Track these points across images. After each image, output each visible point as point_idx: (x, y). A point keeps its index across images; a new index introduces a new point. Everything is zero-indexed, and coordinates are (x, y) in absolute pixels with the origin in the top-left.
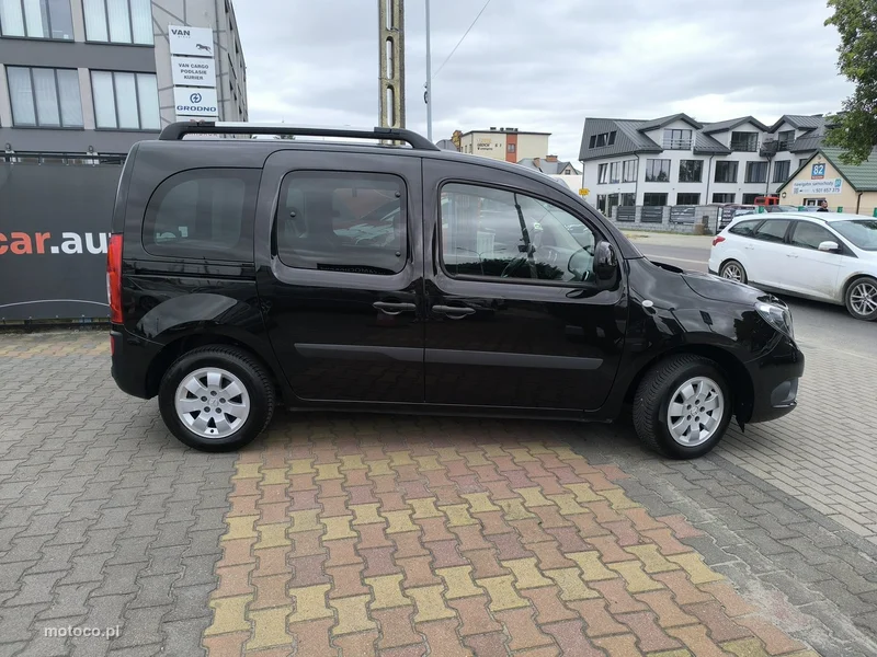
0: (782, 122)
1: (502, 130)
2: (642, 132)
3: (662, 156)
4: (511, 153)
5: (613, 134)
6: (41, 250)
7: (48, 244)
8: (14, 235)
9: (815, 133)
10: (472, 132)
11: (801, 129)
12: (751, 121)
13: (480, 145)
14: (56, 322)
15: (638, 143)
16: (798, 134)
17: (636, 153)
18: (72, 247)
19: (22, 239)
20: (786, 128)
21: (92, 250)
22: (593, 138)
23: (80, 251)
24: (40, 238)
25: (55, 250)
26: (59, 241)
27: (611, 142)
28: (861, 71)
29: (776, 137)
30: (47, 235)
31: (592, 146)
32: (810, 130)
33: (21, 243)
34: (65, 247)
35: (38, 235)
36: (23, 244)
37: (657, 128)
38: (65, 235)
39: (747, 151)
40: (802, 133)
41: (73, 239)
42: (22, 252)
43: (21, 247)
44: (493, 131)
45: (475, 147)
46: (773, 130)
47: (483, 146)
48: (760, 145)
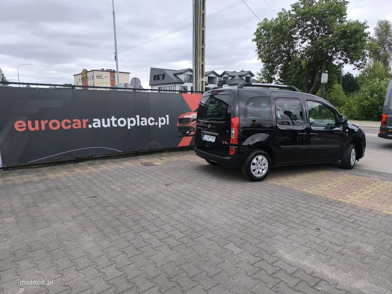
0: (224, 73)
1: (107, 71)
2: (175, 75)
3: (184, 85)
4: (113, 81)
5: (164, 75)
6: (85, 126)
7: (87, 124)
8: (74, 120)
9: (235, 78)
10: (93, 70)
11: (231, 76)
12: (214, 73)
13: (98, 76)
14: (86, 158)
15: (175, 80)
16: (230, 78)
17: (174, 83)
18: (97, 125)
19: (77, 122)
20: (225, 76)
21: (104, 126)
22: (155, 76)
23: (100, 126)
24: (85, 121)
25: (90, 126)
26: (91, 122)
27: (163, 78)
28: (266, 60)
29: (222, 79)
30: (87, 120)
31: (155, 80)
32: (233, 77)
33: (76, 124)
34: (94, 125)
35: (84, 120)
36: (78, 124)
37: (181, 73)
38: (94, 120)
39: (213, 84)
40: (231, 78)
41: (97, 122)
42: (77, 128)
43: (77, 125)
44: (103, 70)
45: (95, 77)
46: (221, 76)
47: (99, 77)
48: (217, 82)
